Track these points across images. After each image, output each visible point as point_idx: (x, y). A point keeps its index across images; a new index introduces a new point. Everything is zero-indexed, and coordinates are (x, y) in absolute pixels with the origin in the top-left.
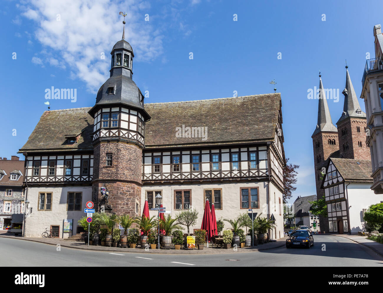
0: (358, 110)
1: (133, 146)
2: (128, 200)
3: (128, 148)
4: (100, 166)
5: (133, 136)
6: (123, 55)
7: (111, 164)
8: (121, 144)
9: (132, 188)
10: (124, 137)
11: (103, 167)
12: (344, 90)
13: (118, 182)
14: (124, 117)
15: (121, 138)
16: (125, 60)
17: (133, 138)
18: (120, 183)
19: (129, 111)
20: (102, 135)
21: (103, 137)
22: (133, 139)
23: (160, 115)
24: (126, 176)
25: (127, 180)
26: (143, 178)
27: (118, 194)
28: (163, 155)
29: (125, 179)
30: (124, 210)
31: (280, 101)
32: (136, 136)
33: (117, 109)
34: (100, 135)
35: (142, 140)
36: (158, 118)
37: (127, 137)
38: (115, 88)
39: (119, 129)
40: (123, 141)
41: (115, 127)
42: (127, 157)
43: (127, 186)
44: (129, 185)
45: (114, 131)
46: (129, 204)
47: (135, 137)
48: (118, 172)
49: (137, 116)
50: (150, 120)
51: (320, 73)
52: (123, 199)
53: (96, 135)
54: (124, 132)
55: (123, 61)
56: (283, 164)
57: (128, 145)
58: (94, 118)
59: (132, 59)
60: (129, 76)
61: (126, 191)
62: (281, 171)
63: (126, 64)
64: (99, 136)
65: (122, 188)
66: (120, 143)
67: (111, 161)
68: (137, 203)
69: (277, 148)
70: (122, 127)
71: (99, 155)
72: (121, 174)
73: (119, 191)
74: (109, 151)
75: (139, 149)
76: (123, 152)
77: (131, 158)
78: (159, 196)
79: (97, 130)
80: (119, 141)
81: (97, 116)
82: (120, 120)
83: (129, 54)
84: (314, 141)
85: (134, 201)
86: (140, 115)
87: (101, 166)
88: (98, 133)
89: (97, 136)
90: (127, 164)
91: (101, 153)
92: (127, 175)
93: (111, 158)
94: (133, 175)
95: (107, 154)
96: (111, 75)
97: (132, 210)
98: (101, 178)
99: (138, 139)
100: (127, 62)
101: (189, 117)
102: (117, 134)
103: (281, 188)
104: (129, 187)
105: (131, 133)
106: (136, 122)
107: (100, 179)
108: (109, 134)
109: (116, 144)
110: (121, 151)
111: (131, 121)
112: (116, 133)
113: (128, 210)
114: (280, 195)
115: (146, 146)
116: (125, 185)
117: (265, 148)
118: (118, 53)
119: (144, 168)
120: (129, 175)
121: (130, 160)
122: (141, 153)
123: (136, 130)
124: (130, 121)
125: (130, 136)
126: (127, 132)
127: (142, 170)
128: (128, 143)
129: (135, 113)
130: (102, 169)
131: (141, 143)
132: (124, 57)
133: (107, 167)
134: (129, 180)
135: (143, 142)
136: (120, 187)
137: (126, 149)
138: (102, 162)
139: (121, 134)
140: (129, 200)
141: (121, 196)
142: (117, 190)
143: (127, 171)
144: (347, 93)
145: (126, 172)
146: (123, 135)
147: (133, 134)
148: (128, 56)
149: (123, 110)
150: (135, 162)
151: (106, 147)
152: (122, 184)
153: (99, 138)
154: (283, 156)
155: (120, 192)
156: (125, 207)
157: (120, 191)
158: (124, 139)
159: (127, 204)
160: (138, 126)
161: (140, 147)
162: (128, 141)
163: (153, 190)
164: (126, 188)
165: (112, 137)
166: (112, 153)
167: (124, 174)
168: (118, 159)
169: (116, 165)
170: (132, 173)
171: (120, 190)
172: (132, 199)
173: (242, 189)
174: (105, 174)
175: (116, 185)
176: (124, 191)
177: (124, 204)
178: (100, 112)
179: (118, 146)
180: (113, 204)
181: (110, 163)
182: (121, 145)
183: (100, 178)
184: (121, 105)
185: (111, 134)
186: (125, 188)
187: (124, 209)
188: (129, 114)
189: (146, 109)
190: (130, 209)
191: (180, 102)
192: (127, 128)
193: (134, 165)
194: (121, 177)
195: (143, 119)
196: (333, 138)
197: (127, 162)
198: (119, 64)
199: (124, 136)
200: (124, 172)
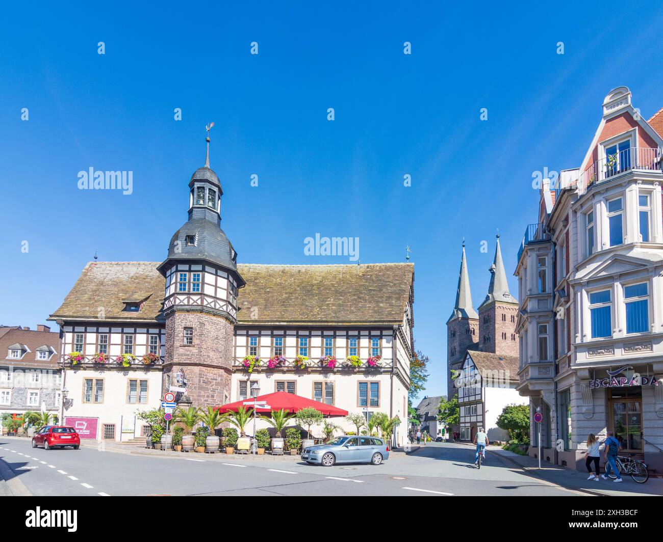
0: (505, 292)
1: (223, 321)
2: (214, 391)
3: (215, 321)
4: (175, 345)
5: (221, 307)
6: (208, 190)
7: (191, 342)
9: (219, 376)
11: (180, 346)
12: (492, 266)
13: (200, 367)
14: (209, 278)
15: (205, 309)
16: (210, 198)
17: (221, 309)
18: (204, 369)
19: (217, 272)
20: (178, 302)
21: (178, 305)
22: (222, 311)
23: (258, 281)
24: (211, 359)
25: (213, 364)
26: (235, 363)
27: (200, 382)
28: (262, 334)
29: (210, 364)
31: (413, 274)
32: (225, 306)
33: (200, 267)
34: (175, 302)
35: (233, 313)
36: (256, 284)
37: (213, 307)
38: (197, 238)
39: (202, 295)
40: (208, 313)
41: (196, 292)
42: (213, 334)
43: (213, 372)
44: (216, 371)
45: (195, 298)
46: (215, 397)
47: (225, 308)
48: (200, 354)
49: (228, 279)
50: (244, 287)
51: (464, 242)
52: (207, 389)
53: (169, 301)
54: (210, 300)
55: (207, 198)
56: (410, 355)
57: (214, 318)
58: (166, 277)
59: (219, 198)
60: (216, 222)
61: (211, 379)
62: (408, 363)
63: (210, 204)
64: (173, 302)
65: (207, 375)
66: (204, 315)
67: (191, 339)
68: (226, 396)
69: (405, 334)
70: (206, 292)
71: (173, 329)
72: (205, 356)
74: (188, 325)
75: (230, 325)
76: (208, 327)
77: (219, 336)
78: (255, 386)
79: (171, 294)
80: (202, 312)
81: (170, 275)
82: (203, 283)
83: (216, 189)
84: (449, 328)
85: (223, 393)
86: (231, 279)
87: (177, 344)
88: (171, 299)
89: (170, 303)
90: (212, 344)
91: (176, 327)
92: (213, 358)
93: (191, 334)
95: (185, 328)
96: (190, 218)
98: (177, 360)
99: (228, 310)
100: (213, 200)
101: (296, 287)
102: (199, 302)
103: (407, 384)
104: (216, 374)
105: (218, 301)
106: (226, 288)
107: (174, 362)
108: (188, 301)
109: (197, 315)
110: (204, 325)
111: (218, 285)
112: (197, 300)
114: (405, 392)
115: (240, 321)
116: (210, 370)
117: (390, 332)
118: (199, 186)
119: (235, 349)
120: (215, 358)
121: (217, 338)
122: (233, 329)
123: (225, 299)
125: (218, 307)
126: (213, 300)
127: (233, 352)
128: (214, 315)
129: (225, 275)
130: (178, 348)
131: (232, 317)
132: (209, 194)
133: (185, 346)
134: (215, 364)
135: (235, 315)
136: (204, 374)
137: (212, 323)
138: (177, 338)
139: (205, 303)
141: (204, 385)
142: (200, 377)
143: (213, 353)
144: (494, 270)
145: (211, 354)
146: (207, 304)
147: (222, 303)
148: (215, 192)
149: (207, 268)
151: (183, 318)
152: (206, 369)
153: (173, 306)
154: (411, 344)
155: (202, 380)
156: (210, 400)
158: (208, 309)
159: (213, 396)
160: (228, 293)
161: (231, 322)
162: (215, 313)
164: (211, 375)
165: (193, 305)
166: (192, 328)
167: (208, 356)
168: (200, 336)
169: (197, 344)
170: (220, 356)
171: (203, 378)
172: (220, 390)
173: (360, 383)
174: (182, 355)
175: (198, 371)
176: (208, 379)
177: (208, 396)
178: (174, 269)
179: (201, 318)
180: (193, 396)
181: (190, 340)
182: (205, 317)
183: (175, 360)
184: (204, 263)
185: (191, 302)
187: (208, 403)
188: (216, 275)
189: (239, 272)
190: (217, 402)
191: (286, 266)
192: (213, 295)
193: (222, 345)
194: (204, 361)
195: (235, 284)
196: (472, 327)
197: (213, 340)
198: (201, 202)
199: (209, 306)
200: (209, 354)
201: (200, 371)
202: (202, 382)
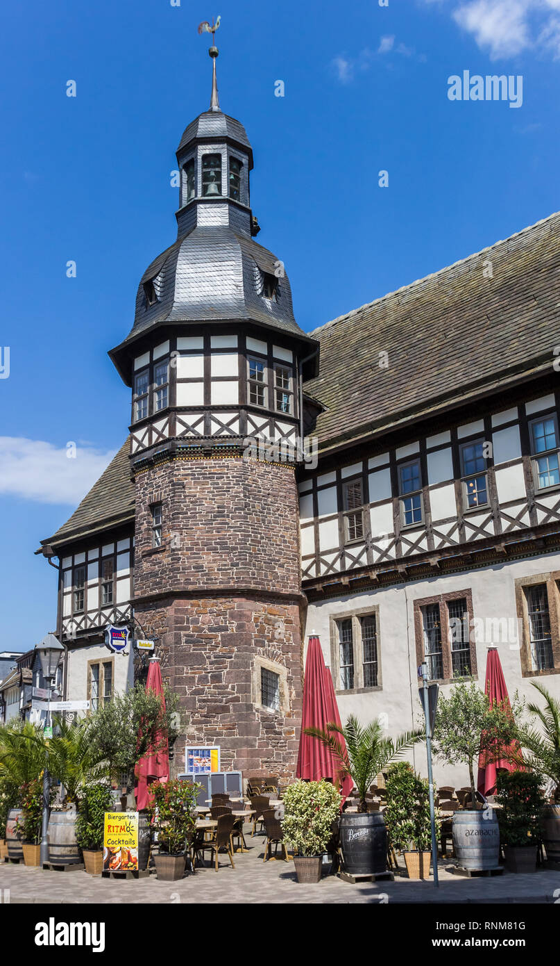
2: (219, 661)
3: (212, 470)
5: (226, 427)
6: (200, 160)
8: (182, 465)
9: (232, 616)
10: (192, 435)
11: (143, 556)
13: (176, 602)
14: (189, 366)
16: (212, 174)
17: (225, 433)
18: (187, 604)
19: (207, 343)
21: (138, 453)
22: (227, 437)
24: (206, 575)
25: (212, 587)
26: (318, 569)
27: (178, 640)
28: (369, 468)
29: (205, 587)
30: (204, 701)
32: (237, 422)
33: (165, 348)
34: (130, 449)
35: (280, 432)
37: (203, 434)
38: (161, 281)
39: (171, 412)
40: (190, 453)
41: (161, 410)
42: (209, 505)
43: (214, 609)
44: (222, 604)
45: (161, 424)
46: (224, 678)
47: (236, 426)
48: (176, 566)
49: (242, 350)
52: (200, 659)
54: (190, 419)
57: (210, 462)
61: (210, 630)
65: (196, 621)
66: (179, 462)
68: (267, 671)
70: (180, 403)
72: (189, 568)
73: (182, 633)
74: (155, 496)
76: (193, 489)
77: (223, 507)
80: (175, 456)
82: (174, 382)
83: (220, 148)
85: (247, 665)
86: (251, 345)
87: (139, 551)
90: (208, 532)
91: (136, 509)
92: (211, 569)
94: (237, 565)
95: (150, 506)
97: (237, 699)
98: (139, 592)
99: (249, 430)
102: (166, 433)
104: (224, 614)
105: (217, 416)
106: (237, 373)
108: (150, 439)
109: (168, 467)
110: (184, 487)
112: (163, 430)
113: (221, 701)
116: (205, 606)
119: (316, 532)
120: (218, 570)
121: (220, 514)
123: (235, 401)
124: (213, 374)
125: (215, 428)
126: (200, 416)
128: (208, 454)
129: (232, 341)
130: (139, 561)
133: (152, 553)
134: (222, 587)
136: (188, 619)
137: (204, 478)
138: (139, 537)
139: (180, 430)
140: (223, 662)
141: (191, 649)
142: (176, 629)
143: (211, 557)
145: (207, 560)
146: (186, 432)
147: (225, 418)
149: (183, 343)
150: (240, 517)
151: (147, 483)
152: (192, 605)
155: (185, 635)
156: (209, 689)
157: (187, 632)
158: (190, 443)
159: (217, 678)
160: (243, 386)
162: (211, 448)
163: (352, 611)
164: (208, 617)
165: (157, 445)
166: (161, 502)
167: (199, 568)
168: (174, 519)
169: (170, 542)
170: (231, 559)
171: (187, 628)
172: (236, 656)
174: (147, 577)
175: (173, 614)
176: (201, 630)
177: (203, 680)
179: (175, 473)
182: (184, 467)
183: (136, 594)
184: (174, 331)
185: (155, 437)
186: (206, 620)
187: (203, 697)
188: (207, 351)
190: (229, 693)
192: (200, 402)
193: (237, 529)
194: (188, 582)
197: (209, 523)
199: (190, 434)
200: (200, 562)
201: (177, 611)
202: (184, 639)
